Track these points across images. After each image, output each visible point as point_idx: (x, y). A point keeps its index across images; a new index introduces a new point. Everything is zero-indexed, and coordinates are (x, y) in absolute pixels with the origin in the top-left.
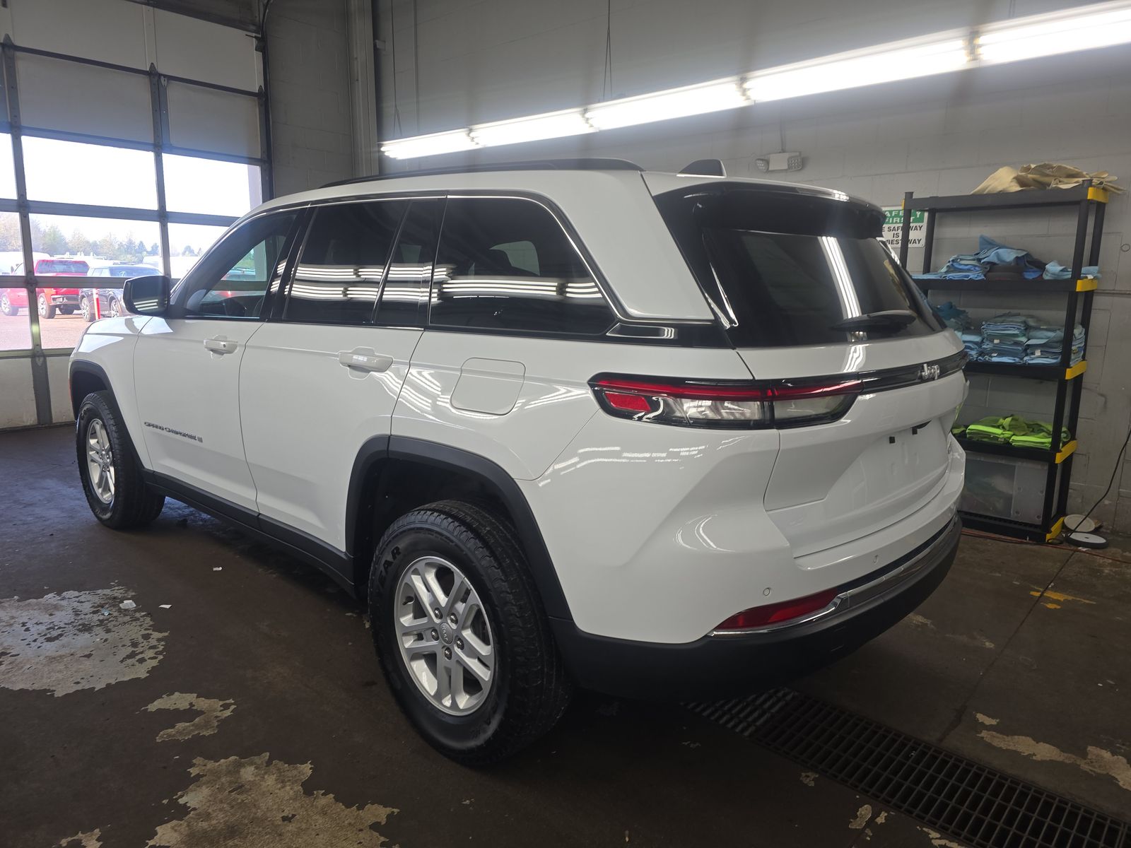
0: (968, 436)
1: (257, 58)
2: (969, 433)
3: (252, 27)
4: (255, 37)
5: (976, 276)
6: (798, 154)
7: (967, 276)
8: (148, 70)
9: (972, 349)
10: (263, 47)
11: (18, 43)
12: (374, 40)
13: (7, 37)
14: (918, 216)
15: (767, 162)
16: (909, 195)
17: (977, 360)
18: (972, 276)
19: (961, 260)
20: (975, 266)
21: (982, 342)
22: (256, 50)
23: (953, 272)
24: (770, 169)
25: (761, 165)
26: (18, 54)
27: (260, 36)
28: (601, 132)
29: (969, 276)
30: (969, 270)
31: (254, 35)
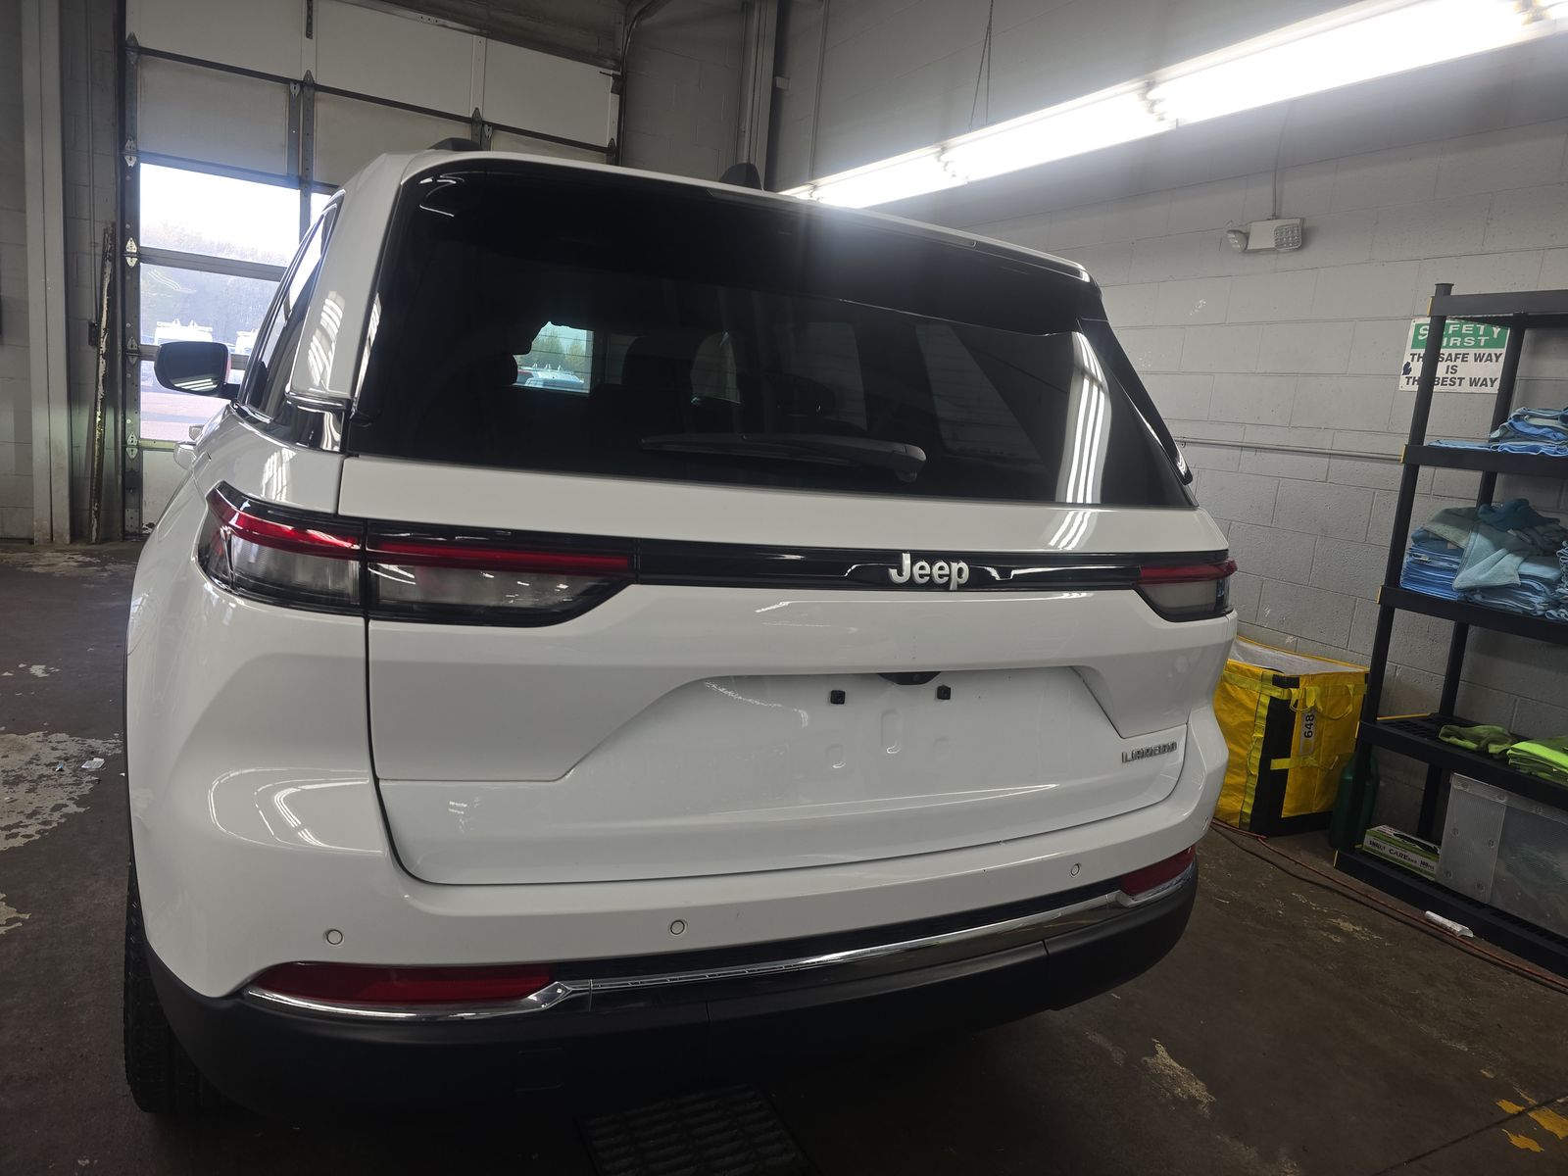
0: (1511, 761)
1: (612, 102)
2: (1515, 757)
3: (611, 63)
4: (613, 75)
5: (1554, 449)
6: (1298, 221)
7: (1536, 448)
8: (471, 116)
9: (1536, 592)
10: (621, 87)
11: (320, 82)
12: (774, 76)
13: (308, 74)
14: (1495, 336)
15: (1247, 236)
16: (1445, 289)
17: (1543, 616)
18: (1545, 448)
19: (1532, 416)
20: (1558, 430)
21: (1559, 581)
22: (612, 92)
23: (1512, 438)
24: (1249, 248)
25: (1235, 241)
26: (319, 94)
27: (619, 73)
28: (971, 185)
29: (1539, 448)
30: (1542, 438)
31: (612, 72)
